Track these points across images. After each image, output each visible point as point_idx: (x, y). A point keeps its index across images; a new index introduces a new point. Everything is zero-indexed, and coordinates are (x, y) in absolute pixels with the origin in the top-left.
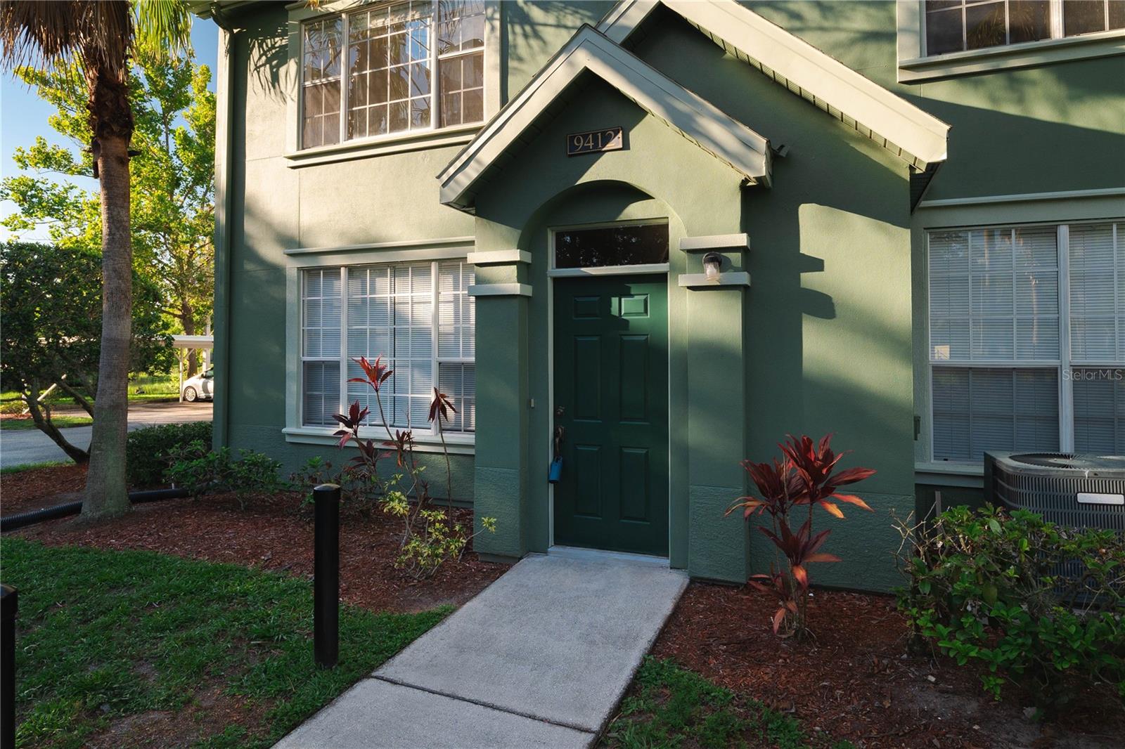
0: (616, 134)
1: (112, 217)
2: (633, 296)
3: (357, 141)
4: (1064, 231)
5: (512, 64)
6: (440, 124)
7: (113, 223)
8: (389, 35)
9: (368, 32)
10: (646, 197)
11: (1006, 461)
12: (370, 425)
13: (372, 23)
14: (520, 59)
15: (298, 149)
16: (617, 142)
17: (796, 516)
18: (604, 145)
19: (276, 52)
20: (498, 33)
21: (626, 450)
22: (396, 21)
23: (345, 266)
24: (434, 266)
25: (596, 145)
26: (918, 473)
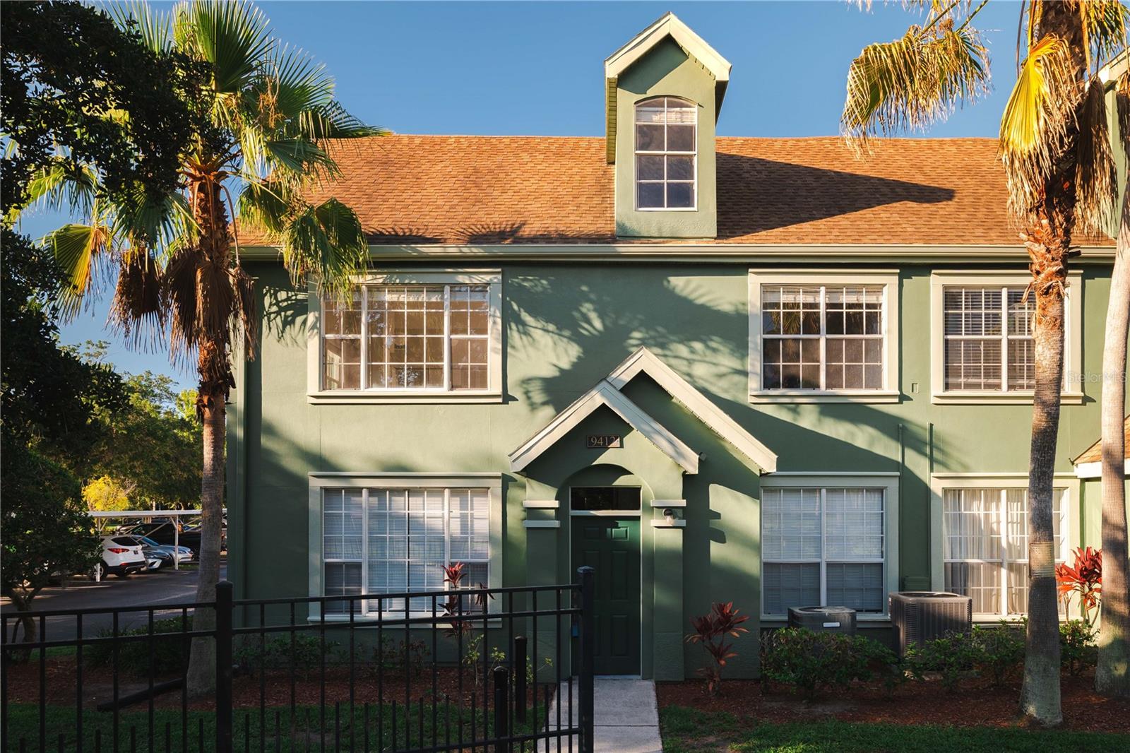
0: (616, 438)
1: (217, 457)
2: (619, 528)
3: (375, 390)
4: (824, 491)
5: (509, 350)
6: (452, 387)
7: (217, 461)
8: (406, 311)
9: (386, 304)
10: (629, 473)
11: (797, 610)
12: (389, 611)
13: (388, 297)
14: (513, 347)
15: (319, 391)
16: (617, 443)
17: (717, 639)
18: (609, 444)
19: (292, 303)
20: (500, 327)
21: (615, 616)
22: (411, 299)
23: (367, 488)
24: (447, 491)
25: (604, 444)
26: (763, 622)
